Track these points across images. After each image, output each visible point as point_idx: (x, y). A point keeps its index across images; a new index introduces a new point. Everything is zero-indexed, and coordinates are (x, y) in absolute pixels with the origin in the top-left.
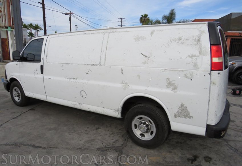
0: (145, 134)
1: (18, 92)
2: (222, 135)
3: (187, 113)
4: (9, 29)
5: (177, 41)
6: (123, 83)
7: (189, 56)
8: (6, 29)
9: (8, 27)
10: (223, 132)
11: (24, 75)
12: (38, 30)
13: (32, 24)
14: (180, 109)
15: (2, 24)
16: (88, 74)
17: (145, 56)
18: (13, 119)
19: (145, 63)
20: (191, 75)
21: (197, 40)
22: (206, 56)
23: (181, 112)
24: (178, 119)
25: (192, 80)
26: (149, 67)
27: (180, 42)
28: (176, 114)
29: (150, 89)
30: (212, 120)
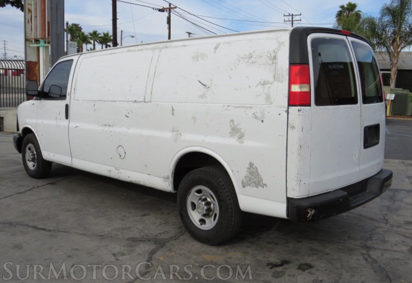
0: (207, 220)
1: (33, 152)
2: (309, 215)
3: (258, 177)
4: (42, 43)
5: (247, 60)
6: (173, 131)
7: (260, 83)
8: (37, 44)
9: (40, 40)
10: (311, 211)
11: (42, 122)
12: (108, 44)
13: (97, 33)
14: (248, 172)
15: (30, 34)
16: (128, 117)
17: (204, 85)
18: (19, 193)
19: (202, 96)
20: (262, 113)
21: (273, 57)
22: (282, 82)
23: (250, 176)
24: (248, 188)
25: (262, 121)
26: (207, 103)
27: (251, 61)
28: (244, 181)
29: (209, 139)
30: (293, 188)
